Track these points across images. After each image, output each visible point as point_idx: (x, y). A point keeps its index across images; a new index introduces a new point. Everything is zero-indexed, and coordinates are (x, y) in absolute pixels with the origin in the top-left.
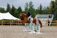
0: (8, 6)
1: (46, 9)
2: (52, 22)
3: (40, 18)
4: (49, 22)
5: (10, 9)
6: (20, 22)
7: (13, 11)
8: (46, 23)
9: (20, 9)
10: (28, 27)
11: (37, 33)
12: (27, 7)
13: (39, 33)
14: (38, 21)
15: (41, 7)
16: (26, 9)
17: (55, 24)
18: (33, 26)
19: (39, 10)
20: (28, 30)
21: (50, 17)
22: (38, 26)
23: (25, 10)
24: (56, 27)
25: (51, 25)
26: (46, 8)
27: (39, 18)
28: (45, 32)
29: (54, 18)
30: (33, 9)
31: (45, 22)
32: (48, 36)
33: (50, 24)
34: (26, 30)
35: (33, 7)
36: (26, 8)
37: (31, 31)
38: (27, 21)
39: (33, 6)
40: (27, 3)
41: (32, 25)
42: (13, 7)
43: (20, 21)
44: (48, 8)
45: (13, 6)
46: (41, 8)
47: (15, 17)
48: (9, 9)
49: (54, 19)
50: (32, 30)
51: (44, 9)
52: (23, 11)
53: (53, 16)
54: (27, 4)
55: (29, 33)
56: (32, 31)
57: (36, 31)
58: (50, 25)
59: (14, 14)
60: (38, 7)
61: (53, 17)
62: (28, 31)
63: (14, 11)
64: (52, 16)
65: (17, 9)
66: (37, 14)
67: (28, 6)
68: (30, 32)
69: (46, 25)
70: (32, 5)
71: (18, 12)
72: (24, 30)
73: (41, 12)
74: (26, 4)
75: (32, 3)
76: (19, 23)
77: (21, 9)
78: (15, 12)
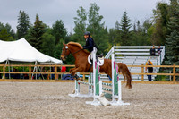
0: (23, 19)
1: (143, 28)
2: (161, 70)
3: (123, 55)
4: (150, 70)
5: (29, 27)
6: (59, 70)
7: (37, 36)
8: (143, 72)
9: (59, 28)
10: (84, 85)
11: (113, 103)
12: (81, 22)
13: (118, 103)
14: (117, 66)
15: (125, 20)
16: (79, 28)
17: (170, 74)
18: (100, 82)
19: (119, 32)
20: (84, 94)
21: (153, 53)
22: (116, 81)
23: (76, 30)
24: (173, 85)
25: (157, 78)
26: (141, 24)
27: (119, 55)
28: (138, 100)
29: (166, 55)
30: (100, 28)
31: (139, 70)
32: (147, 112)
33: (154, 75)
34: (77, 94)
35: (101, 23)
36: (78, 26)
37: (95, 96)
38: (84, 66)
39: (101, 17)
40: (82, 10)
41: (98, 79)
42: (38, 22)
43: (61, 66)
44: (147, 25)
45: (37, 18)
46: (124, 26)
47: (44, 52)
48: (26, 29)
49: (166, 59)
50: (98, 93)
51: (137, 27)
52: (69, 34)
53: (163, 51)
54: (81, 12)
55: (87, 102)
56: (97, 96)
57: (109, 98)
58: (153, 78)
59: (41, 43)
60: (117, 24)
61: (163, 53)
62: (86, 96)
63: (41, 33)
64: (159, 49)
65: (51, 27)
66: (112, 43)
67: (85, 18)
68: (92, 99)
69: (143, 79)
70: (97, 16)
71: (54, 38)
72: (72, 95)
73: (125, 36)
74: (78, 11)
75: (96, 9)
76: (56, 73)
77: (62, 27)
78: (43, 36)
